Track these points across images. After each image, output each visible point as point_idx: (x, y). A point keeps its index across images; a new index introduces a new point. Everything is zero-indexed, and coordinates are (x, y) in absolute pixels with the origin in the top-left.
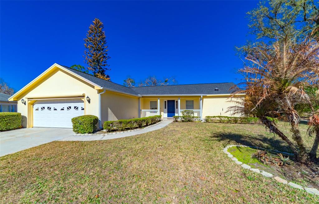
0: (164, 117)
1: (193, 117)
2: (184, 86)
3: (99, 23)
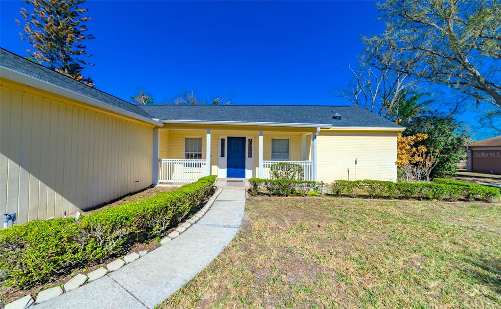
0: (219, 177)
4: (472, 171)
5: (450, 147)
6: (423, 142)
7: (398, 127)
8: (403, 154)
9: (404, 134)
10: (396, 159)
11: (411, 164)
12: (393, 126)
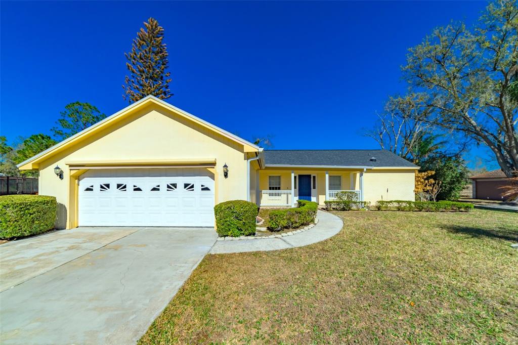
3: (157, 27)
4: (477, 198)
5: (455, 179)
6: (432, 177)
7: (415, 166)
8: (419, 185)
9: (420, 171)
10: (414, 188)
11: (424, 191)
12: (412, 166)
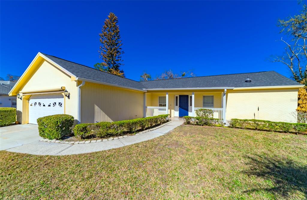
0: (175, 116)
1: (212, 119)
2: (202, 78)
3: (113, 17)
